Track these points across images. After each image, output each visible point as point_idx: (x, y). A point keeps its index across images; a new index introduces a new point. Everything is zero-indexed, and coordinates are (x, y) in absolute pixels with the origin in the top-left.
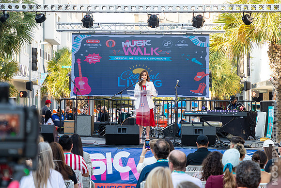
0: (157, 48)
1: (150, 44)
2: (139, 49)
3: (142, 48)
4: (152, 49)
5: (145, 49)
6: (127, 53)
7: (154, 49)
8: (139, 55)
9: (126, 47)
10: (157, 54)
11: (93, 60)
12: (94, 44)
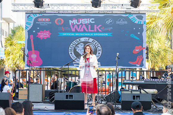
1: (94, 22)
3: (87, 25)
8: (84, 31)
11: (44, 36)
12: (45, 22)
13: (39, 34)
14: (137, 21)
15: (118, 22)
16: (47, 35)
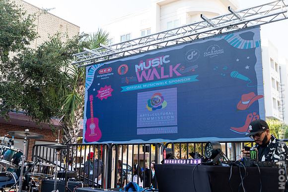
4: (171, 67)
5: (162, 69)
6: (140, 80)
8: (155, 80)
9: (140, 71)
11: (105, 94)
12: (106, 73)
13: (100, 92)
15: (207, 54)
16: (108, 93)
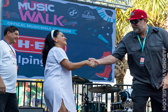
0: (61, 17)
1: (53, 11)
2: (40, 15)
3: (43, 13)
4: (55, 16)
6: (24, 18)
7: (57, 18)
8: (40, 23)
10: (61, 24)
14: (106, 18)
15: (84, 16)
